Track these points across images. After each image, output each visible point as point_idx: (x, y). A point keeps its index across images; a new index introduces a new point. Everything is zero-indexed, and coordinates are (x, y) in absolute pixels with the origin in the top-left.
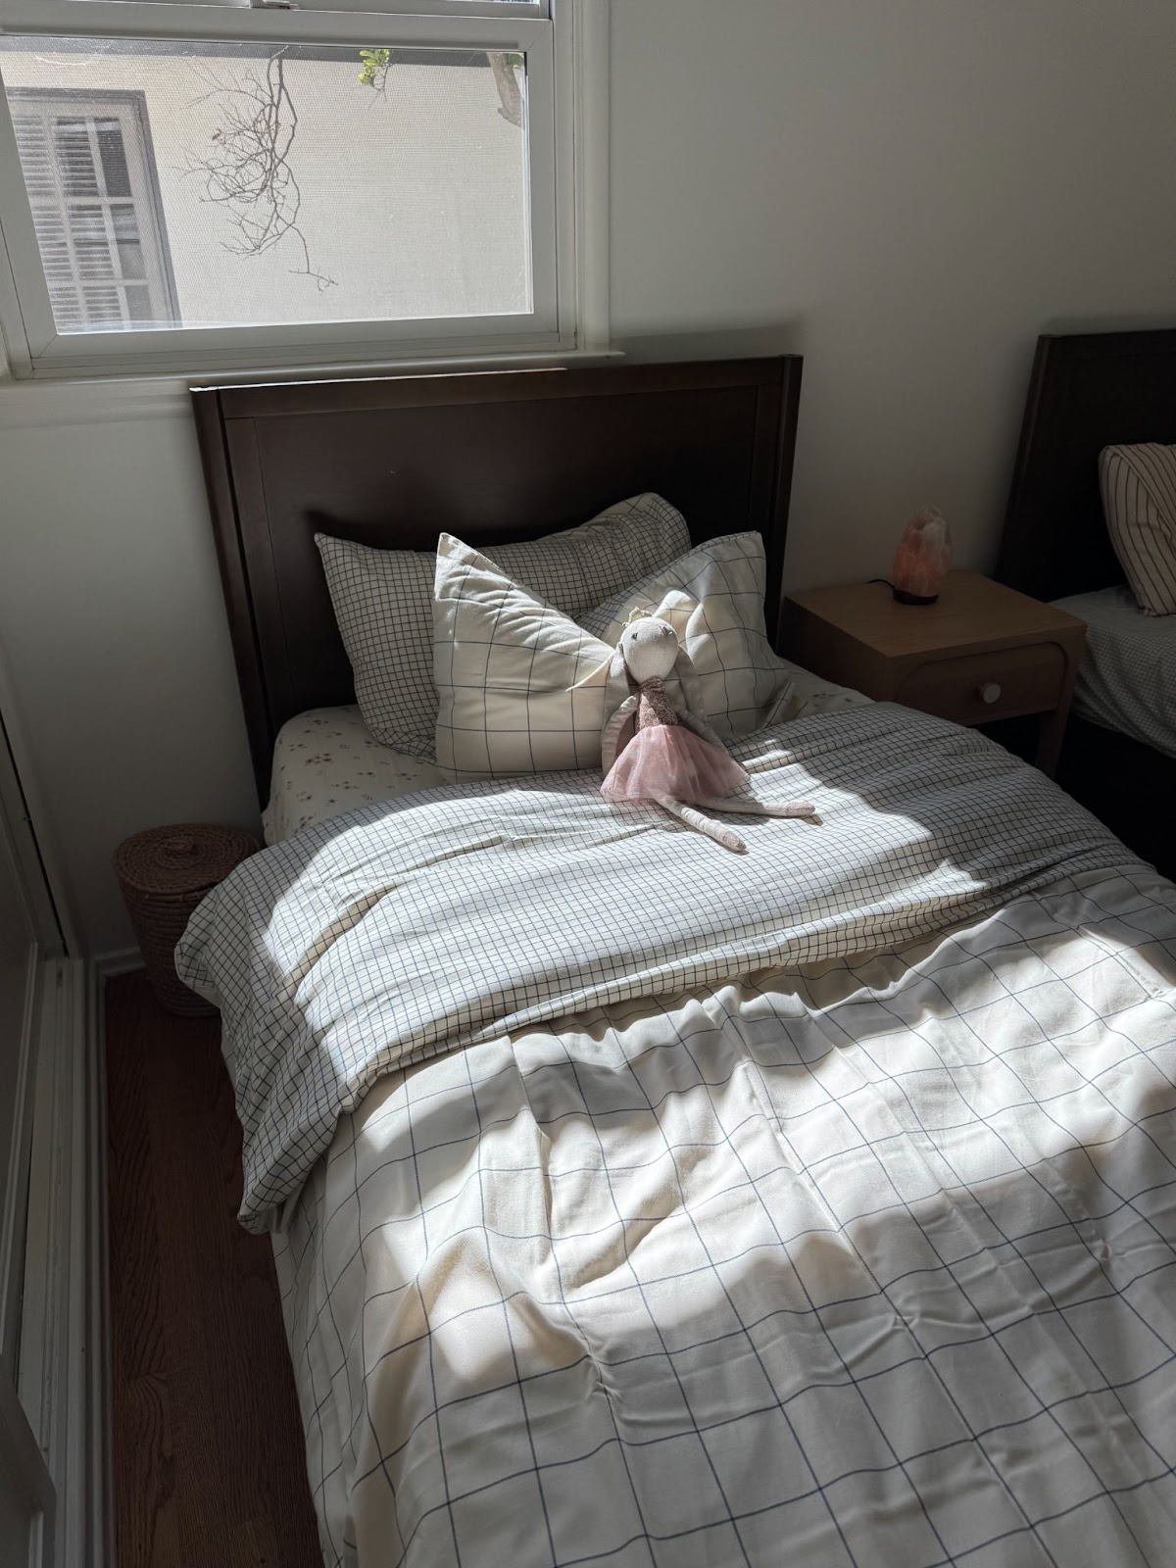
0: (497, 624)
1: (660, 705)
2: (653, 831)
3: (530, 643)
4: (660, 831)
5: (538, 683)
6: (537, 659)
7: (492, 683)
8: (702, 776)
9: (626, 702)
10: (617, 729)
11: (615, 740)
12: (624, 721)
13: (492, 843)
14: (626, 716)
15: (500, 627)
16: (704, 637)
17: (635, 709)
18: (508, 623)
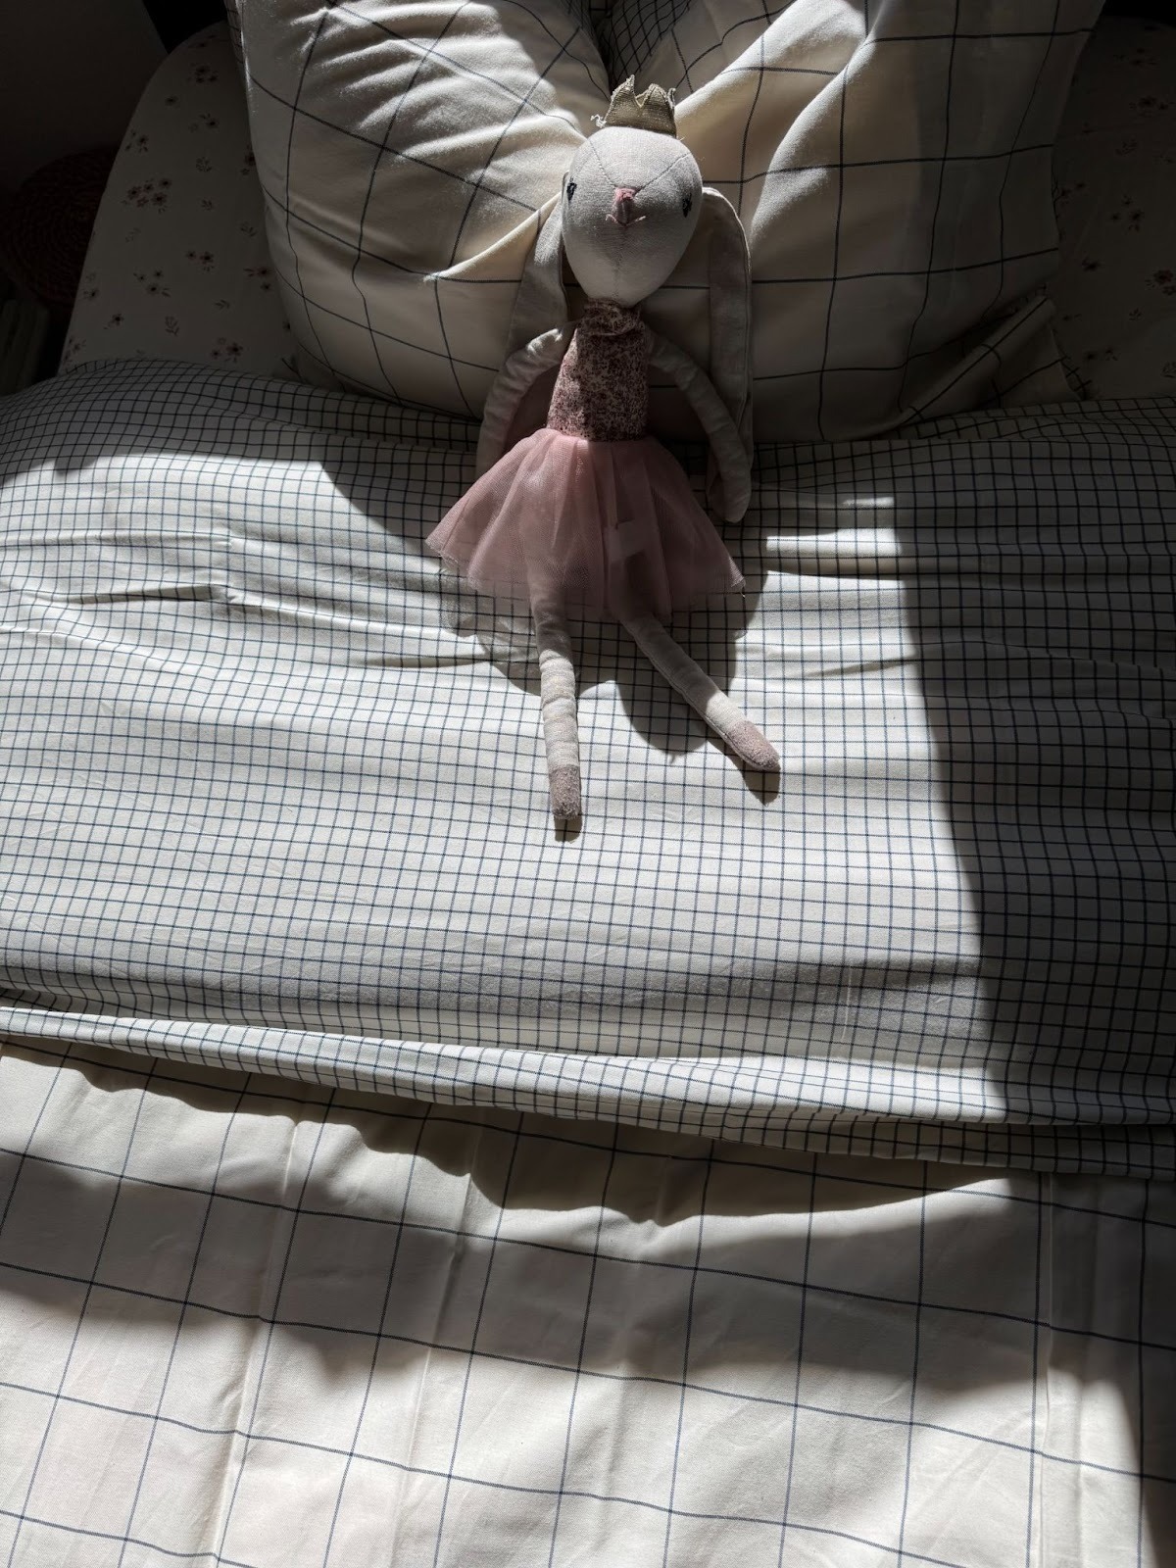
0: (313, 56)
1: (597, 380)
2: (484, 668)
3: (373, 127)
4: (496, 671)
5: (379, 237)
6: (383, 176)
7: (298, 206)
8: (636, 565)
9: (537, 341)
10: (514, 391)
11: (506, 414)
12: (530, 379)
13: (194, 595)
14: (536, 372)
15: (315, 67)
16: (810, 177)
17: (556, 363)
18: (336, 60)
